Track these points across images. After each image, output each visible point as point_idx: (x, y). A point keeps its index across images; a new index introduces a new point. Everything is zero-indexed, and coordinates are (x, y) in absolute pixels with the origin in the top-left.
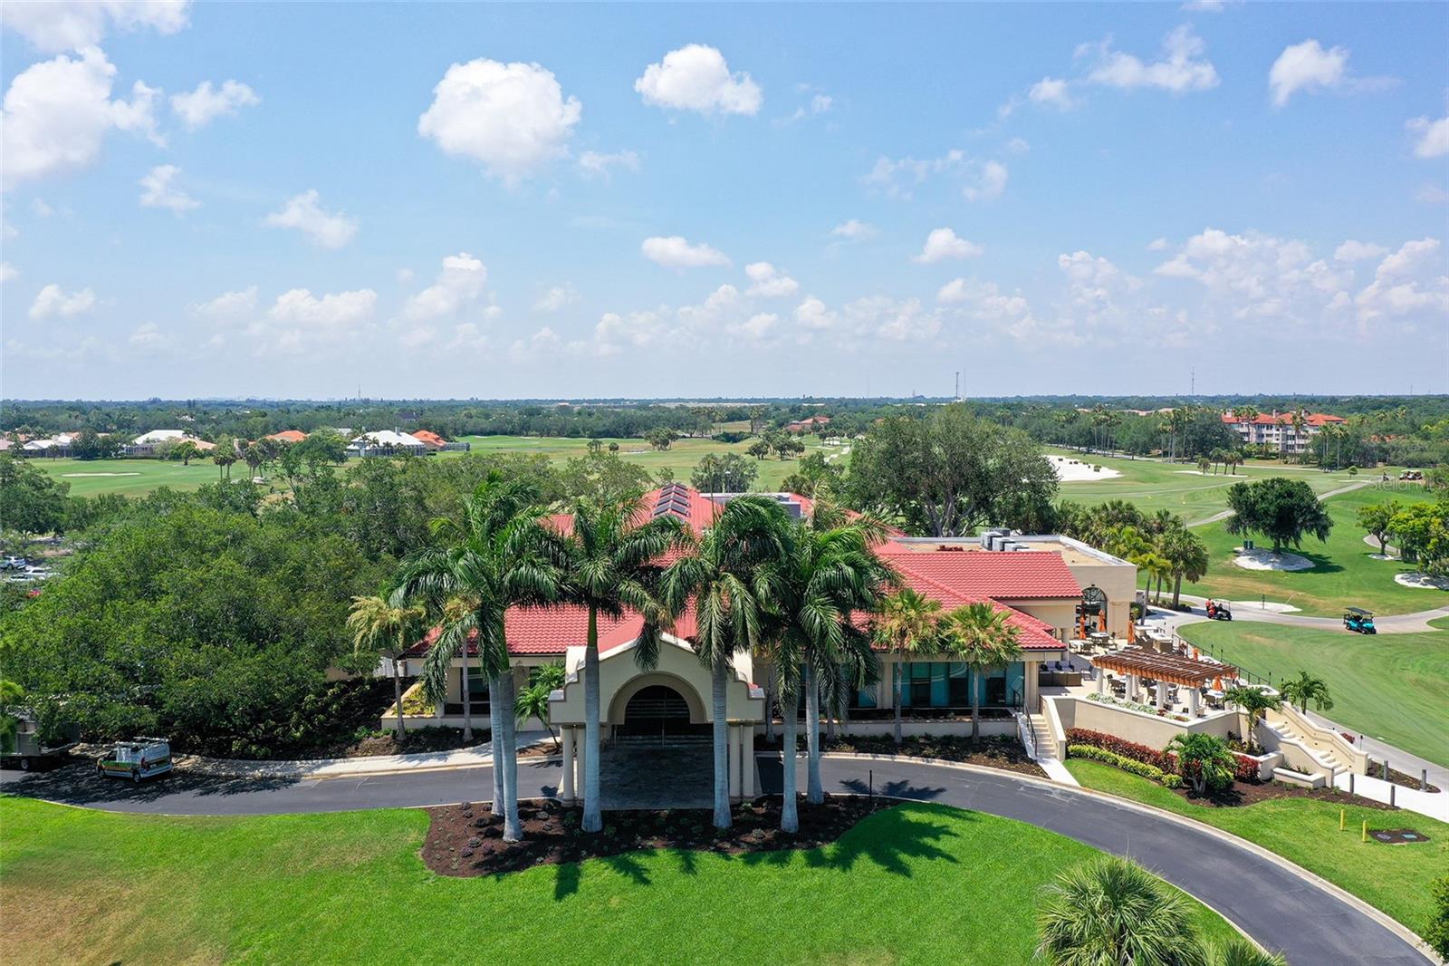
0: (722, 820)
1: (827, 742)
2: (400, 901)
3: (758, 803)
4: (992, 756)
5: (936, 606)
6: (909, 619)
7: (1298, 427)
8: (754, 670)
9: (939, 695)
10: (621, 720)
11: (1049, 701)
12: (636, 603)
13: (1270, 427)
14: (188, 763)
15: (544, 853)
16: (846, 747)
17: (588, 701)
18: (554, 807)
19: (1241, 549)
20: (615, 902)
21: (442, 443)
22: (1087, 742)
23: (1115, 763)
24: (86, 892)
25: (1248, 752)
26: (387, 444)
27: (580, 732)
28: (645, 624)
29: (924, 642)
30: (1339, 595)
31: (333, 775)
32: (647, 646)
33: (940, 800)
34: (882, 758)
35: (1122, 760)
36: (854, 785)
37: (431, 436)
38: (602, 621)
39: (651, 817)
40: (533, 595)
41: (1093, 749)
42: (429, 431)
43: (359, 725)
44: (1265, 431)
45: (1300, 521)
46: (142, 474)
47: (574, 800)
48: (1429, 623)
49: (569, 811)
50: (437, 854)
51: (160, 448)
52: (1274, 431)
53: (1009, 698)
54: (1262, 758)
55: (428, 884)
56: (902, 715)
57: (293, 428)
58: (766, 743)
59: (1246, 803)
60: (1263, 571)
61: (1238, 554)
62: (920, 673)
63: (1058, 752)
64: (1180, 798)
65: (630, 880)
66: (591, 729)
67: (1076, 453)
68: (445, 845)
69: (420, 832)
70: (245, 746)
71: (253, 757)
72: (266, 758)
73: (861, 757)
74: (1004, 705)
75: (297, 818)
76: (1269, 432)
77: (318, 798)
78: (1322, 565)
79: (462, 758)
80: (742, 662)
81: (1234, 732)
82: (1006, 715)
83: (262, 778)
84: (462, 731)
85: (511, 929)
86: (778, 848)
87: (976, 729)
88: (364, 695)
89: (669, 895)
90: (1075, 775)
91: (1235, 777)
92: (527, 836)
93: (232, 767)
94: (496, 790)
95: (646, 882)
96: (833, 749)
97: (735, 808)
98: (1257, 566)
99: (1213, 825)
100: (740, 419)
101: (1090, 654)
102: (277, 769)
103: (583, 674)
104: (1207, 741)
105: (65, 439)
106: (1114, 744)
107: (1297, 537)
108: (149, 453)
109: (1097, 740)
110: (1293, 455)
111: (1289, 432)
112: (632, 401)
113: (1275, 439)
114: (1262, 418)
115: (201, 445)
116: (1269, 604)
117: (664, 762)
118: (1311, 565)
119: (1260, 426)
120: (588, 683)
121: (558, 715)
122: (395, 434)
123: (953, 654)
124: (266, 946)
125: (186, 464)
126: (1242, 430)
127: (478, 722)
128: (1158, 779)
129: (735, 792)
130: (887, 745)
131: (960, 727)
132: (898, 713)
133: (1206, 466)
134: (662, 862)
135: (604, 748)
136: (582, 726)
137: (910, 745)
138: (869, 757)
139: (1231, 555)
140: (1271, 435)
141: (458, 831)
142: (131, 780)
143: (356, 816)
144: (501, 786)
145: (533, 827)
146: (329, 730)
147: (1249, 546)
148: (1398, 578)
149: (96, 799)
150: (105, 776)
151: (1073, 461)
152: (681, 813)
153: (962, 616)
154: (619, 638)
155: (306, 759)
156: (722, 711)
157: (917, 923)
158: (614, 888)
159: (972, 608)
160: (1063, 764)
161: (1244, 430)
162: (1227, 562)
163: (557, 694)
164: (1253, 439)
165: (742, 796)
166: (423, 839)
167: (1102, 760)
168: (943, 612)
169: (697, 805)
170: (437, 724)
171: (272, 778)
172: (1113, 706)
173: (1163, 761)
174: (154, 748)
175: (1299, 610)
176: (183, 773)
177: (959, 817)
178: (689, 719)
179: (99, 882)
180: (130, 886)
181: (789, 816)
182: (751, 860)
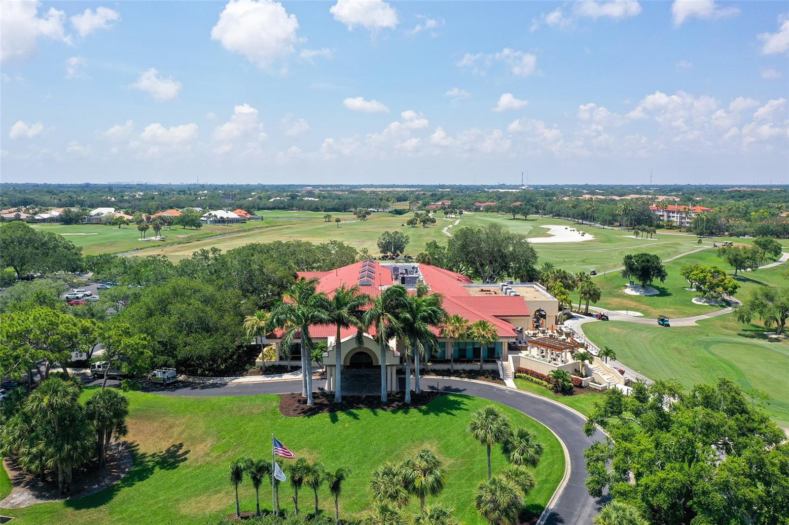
0: (384, 399)
1: (423, 372)
2: (274, 424)
3: (397, 393)
4: (487, 377)
5: (466, 321)
6: (456, 326)
7: (687, 213)
8: (397, 345)
9: (470, 354)
10: (348, 364)
11: (510, 357)
12: (356, 324)
13: (673, 212)
14: (182, 378)
15: (322, 410)
16: (432, 374)
17: (337, 357)
18: (324, 394)
19: (628, 284)
20: (347, 425)
21: (249, 216)
22: (523, 372)
23: (532, 380)
24: (163, 422)
25: (581, 377)
26: (222, 218)
27: (333, 369)
28: (358, 331)
29: (461, 335)
30: (663, 307)
31: (240, 383)
32: (359, 338)
33: (464, 393)
34: (445, 378)
35: (534, 379)
36: (432, 388)
37: (243, 212)
38: (343, 330)
39: (359, 398)
40: (319, 321)
41: (525, 375)
42: (242, 209)
43: (246, 364)
44: (671, 214)
45: (652, 273)
46: (100, 234)
47: (331, 392)
48: (696, 322)
49: (331, 395)
50: (285, 409)
51: (105, 219)
52: (675, 215)
53: (496, 356)
54: (584, 379)
55: (282, 419)
56: (454, 362)
57: (171, 208)
58: (400, 372)
59: (574, 395)
60: (635, 296)
61: (626, 287)
62: (462, 347)
63: (511, 375)
64: (551, 393)
65: (352, 418)
66: (338, 367)
67: (576, 224)
68: (287, 407)
69: (278, 402)
70: (203, 372)
71: (207, 376)
72: (212, 376)
73: (438, 377)
74: (494, 358)
75: (231, 398)
76: (673, 215)
77: (237, 391)
78: (663, 293)
79: (287, 377)
80: (393, 343)
81: (578, 370)
82: (494, 362)
83: (213, 384)
84: (287, 366)
85: (312, 433)
86: (405, 408)
87: (481, 367)
88: (244, 352)
89: (365, 423)
90: (516, 384)
91: (574, 386)
92: (315, 404)
93: (200, 380)
94: (304, 389)
95: (358, 419)
96: (427, 374)
97: (389, 395)
98: (634, 293)
99: (561, 403)
100: (405, 200)
101: (536, 337)
102: (217, 380)
103: (335, 347)
104: (562, 372)
105: (55, 213)
106: (533, 373)
107: (651, 280)
108: (99, 221)
109: (526, 371)
110: (684, 227)
111: (683, 215)
112: (346, 186)
113: (676, 219)
114: (670, 207)
115: (127, 217)
116: (630, 312)
117: (363, 379)
118: (658, 293)
119: (669, 212)
120: (337, 351)
121: (326, 362)
122: (225, 212)
123: (473, 339)
124: (231, 438)
125: (120, 228)
126: (659, 214)
127: (295, 363)
128: (546, 386)
129: (389, 390)
130: (448, 373)
131: (476, 366)
132: (452, 361)
133: (637, 234)
134: (364, 413)
135: (342, 373)
136: (335, 366)
137: (457, 373)
138: (441, 377)
139: (623, 288)
140: (674, 217)
141: (290, 402)
142: (163, 384)
143: (253, 397)
144: (306, 387)
145: (318, 401)
146: (235, 365)
147: (632, 283)
148: (694, 301)
149: (153, 391)
150: (152, 382)
151: (572, 229)
152: (370, 396)
153: (476, 325)
154: (348, 335)
155: (228, 377)
156: (384, 361)
157: (448, 432)
158: (346, 421)
159: (480, 322)
160: (514, 381)
161: (661, 214)
162: (620, 291)
163: (325, 354)
164: (665, 218)
165: (391, 391)
166: (279, 405)
167: (527, 379)
168: (470, 324)
169: (376, 394)
170: (277, 364)
171: (216, 383)
172: (534, 359)
173: (548, 380)
174: (171, 372)
175: (642, 315)
176: (181, 381)
177: (469, 399)
178: (372, 363)
179: (166, 418)
180: (178, 419)
181: (408, 398)
182: (394, 412)
